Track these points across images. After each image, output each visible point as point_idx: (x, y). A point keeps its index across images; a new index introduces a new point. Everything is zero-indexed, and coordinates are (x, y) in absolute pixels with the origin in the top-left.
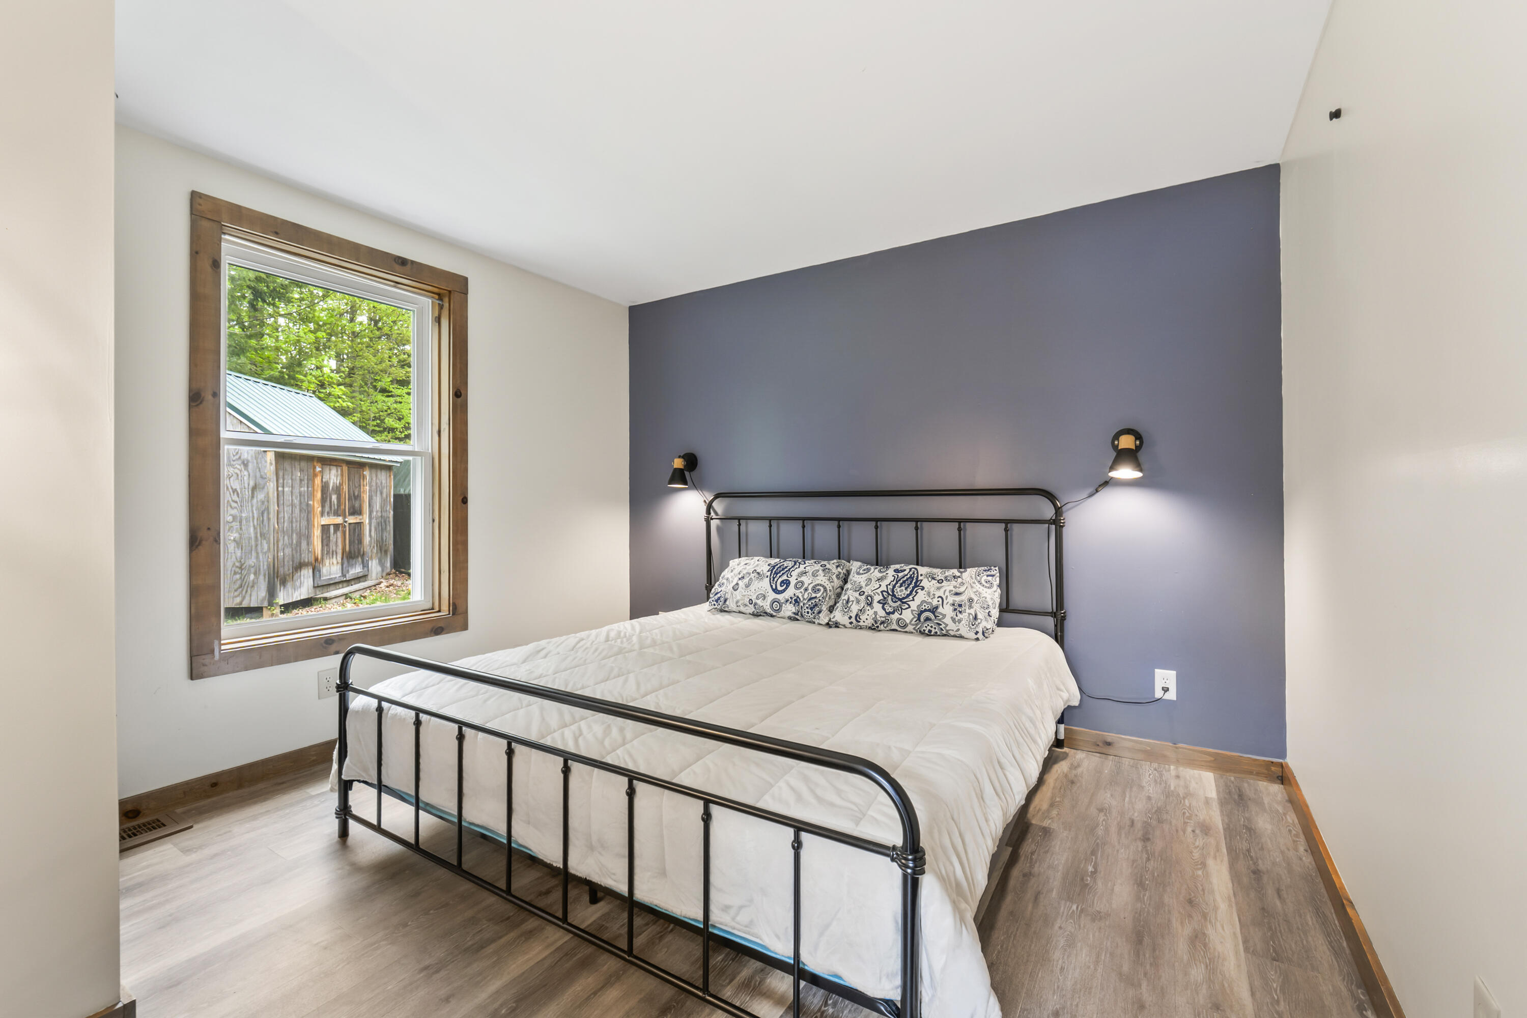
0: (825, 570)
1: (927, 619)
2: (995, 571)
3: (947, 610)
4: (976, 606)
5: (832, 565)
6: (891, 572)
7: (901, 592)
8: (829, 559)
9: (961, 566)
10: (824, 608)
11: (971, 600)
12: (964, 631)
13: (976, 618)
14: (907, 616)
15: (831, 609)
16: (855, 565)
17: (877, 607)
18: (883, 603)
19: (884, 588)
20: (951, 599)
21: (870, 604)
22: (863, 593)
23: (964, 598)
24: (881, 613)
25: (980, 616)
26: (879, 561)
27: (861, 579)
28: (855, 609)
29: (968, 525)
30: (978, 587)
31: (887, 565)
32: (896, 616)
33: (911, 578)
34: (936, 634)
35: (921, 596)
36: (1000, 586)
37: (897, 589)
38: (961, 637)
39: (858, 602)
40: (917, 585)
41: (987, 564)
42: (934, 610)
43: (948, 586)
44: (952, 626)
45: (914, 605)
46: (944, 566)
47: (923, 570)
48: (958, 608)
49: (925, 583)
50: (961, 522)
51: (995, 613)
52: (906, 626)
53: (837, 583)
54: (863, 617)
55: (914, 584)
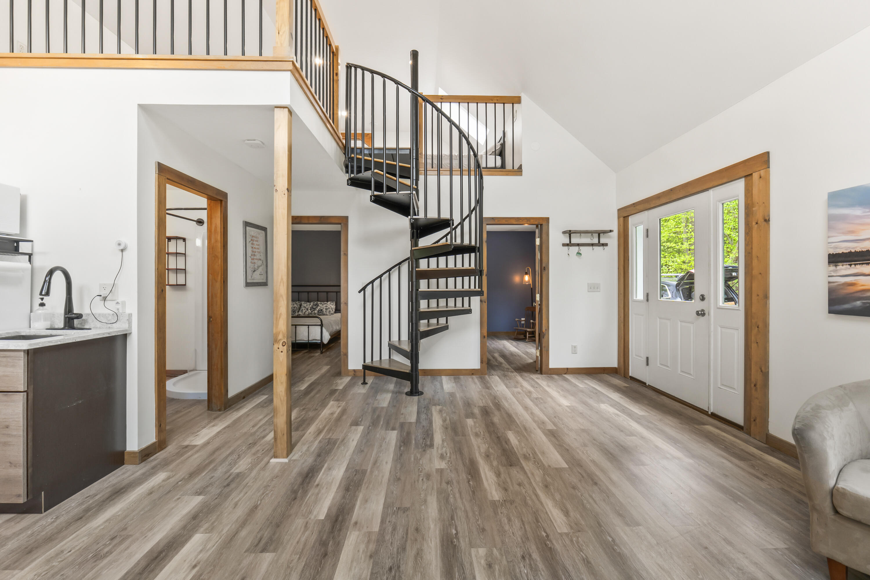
0: (296, 304)
1: (320, 312)
2: (334, 302)
3: (324, 310)
4: (330, 309)
5: (297, 302)
6: (312, 303)
7: (314, 307)
8: (297, 301)
9: (327, 301)
10: (297, 312)
11: (329, 308)
12: (328, 313)
13: (330, 311)
14: (316, 312)
15: (298, 312)
16: (303, 303)
17: (309, 310)
18: (311, 309)
19: (310, 306)
20: (325, 308)
21: (308, 310)
22: (306, 308)
23: (328, 307)
24: (310, 312)
25: (331, 311)
26: (309, 301)
27: (305, 305)
28: (304, 311)
29: (329, 293)
30: (331, 305)
31: (311, 302)
32: (314, 312)
33: (317, 304)
34: (322, 315)
35: (319, 307)
36: (335, 305)
37: (314, 306)
38: (327, 315)
39: (305, 310)
40: (318, 305)
41: (332, 301)
42: (322, 310)
43: (325, 305)
44: (325, 313)
45: (317, 309)
46: (324, 301)
47: (319, 302)
48: (326, 309)
49: (320, 305)
50: (327, 292)
51: (334, 310)
52: (316, 314)
53: (299, 306)
54: (306, 313)
55: (317, 305)
